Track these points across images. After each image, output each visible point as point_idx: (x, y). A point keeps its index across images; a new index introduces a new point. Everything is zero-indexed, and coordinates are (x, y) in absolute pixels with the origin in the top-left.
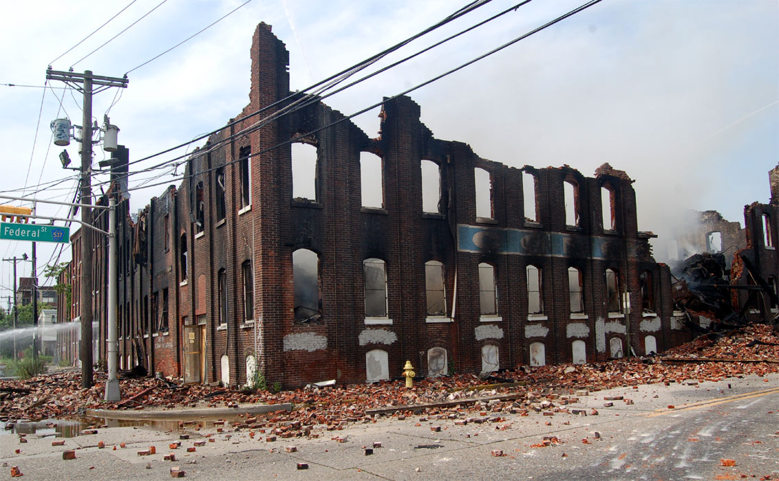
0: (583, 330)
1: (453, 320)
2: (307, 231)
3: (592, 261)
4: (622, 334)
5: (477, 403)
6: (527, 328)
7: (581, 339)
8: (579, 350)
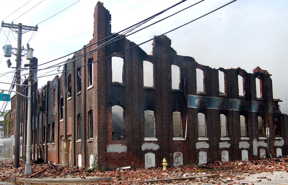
0: (247, 145)
1: (185, 139)
2: (119, 97)
3: (251, 112)
4: (266, 147)
5: (196, 178)
6: (220, 143)
7: (246, 149)
8: (245, 155)
